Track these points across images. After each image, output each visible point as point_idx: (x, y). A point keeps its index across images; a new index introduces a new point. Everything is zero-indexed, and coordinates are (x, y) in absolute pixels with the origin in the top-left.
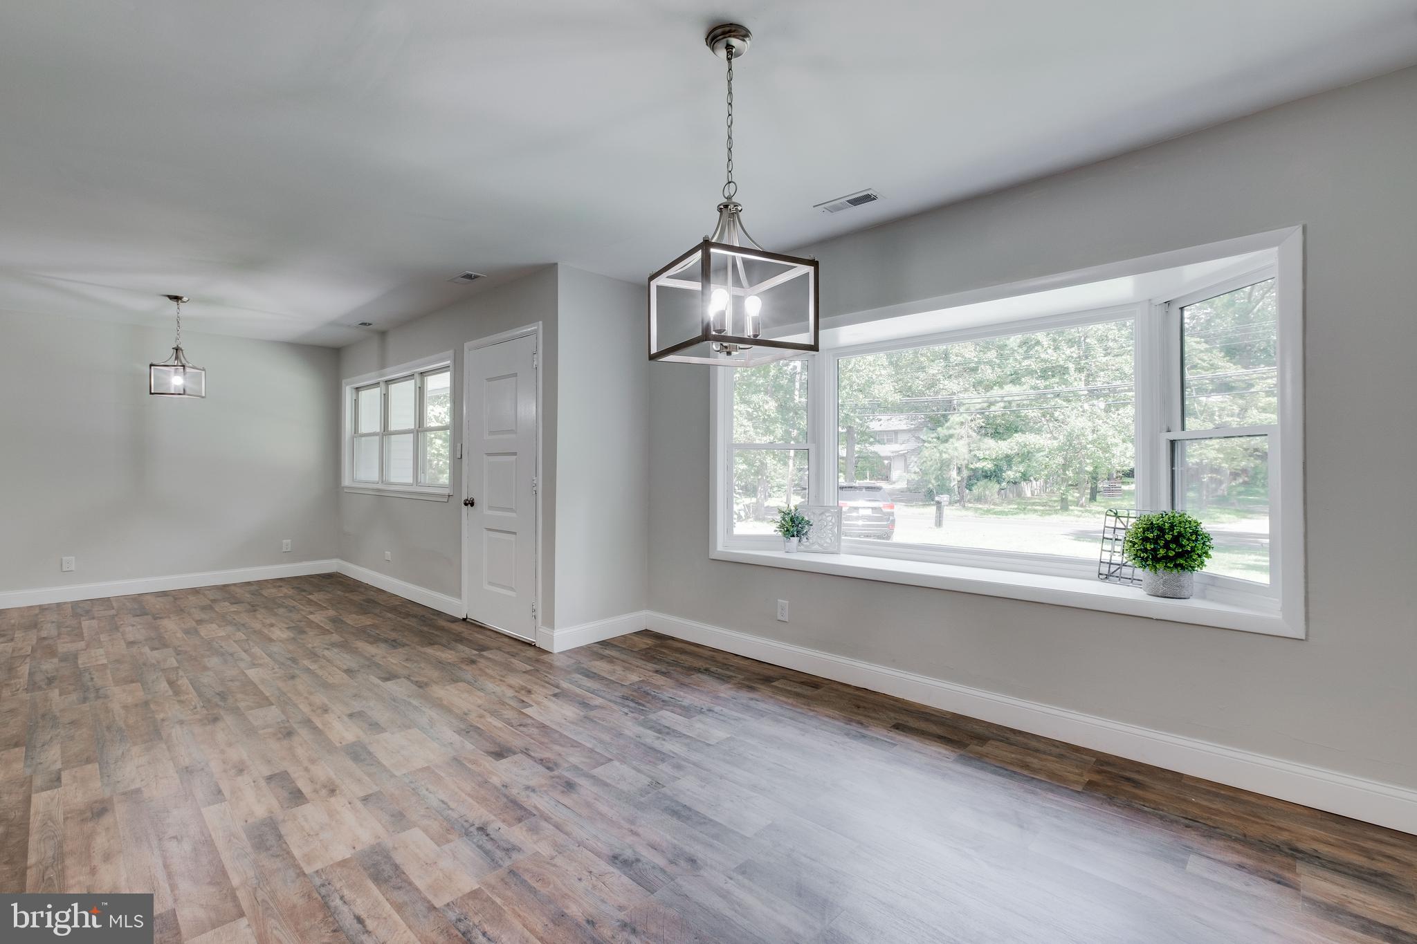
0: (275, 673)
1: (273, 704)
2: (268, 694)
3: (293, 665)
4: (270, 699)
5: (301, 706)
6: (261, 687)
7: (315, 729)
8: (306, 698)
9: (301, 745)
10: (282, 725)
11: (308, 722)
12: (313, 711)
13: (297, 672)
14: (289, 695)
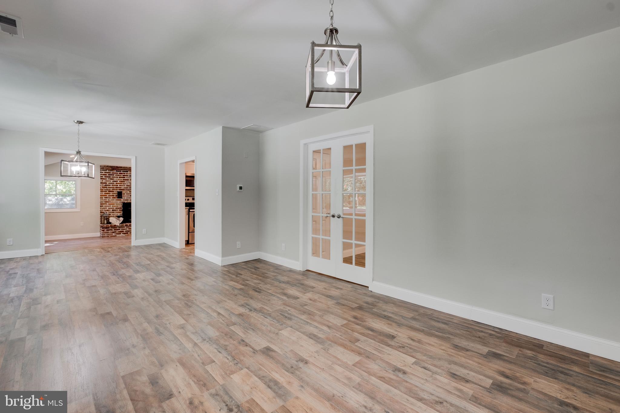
0: (168, 320)
1: (164, 301)
2: (168, 306)
3: (158, 327)
4: (166, 304)
5: (152, 300)
6: (172, 310)
7: (147, 292)
8: (150, 304)
9: (152, 288)
10: (159, 294)
11: (150, 295)
12: (147, 298)
13: (155, 320)
14: (158, 306)
